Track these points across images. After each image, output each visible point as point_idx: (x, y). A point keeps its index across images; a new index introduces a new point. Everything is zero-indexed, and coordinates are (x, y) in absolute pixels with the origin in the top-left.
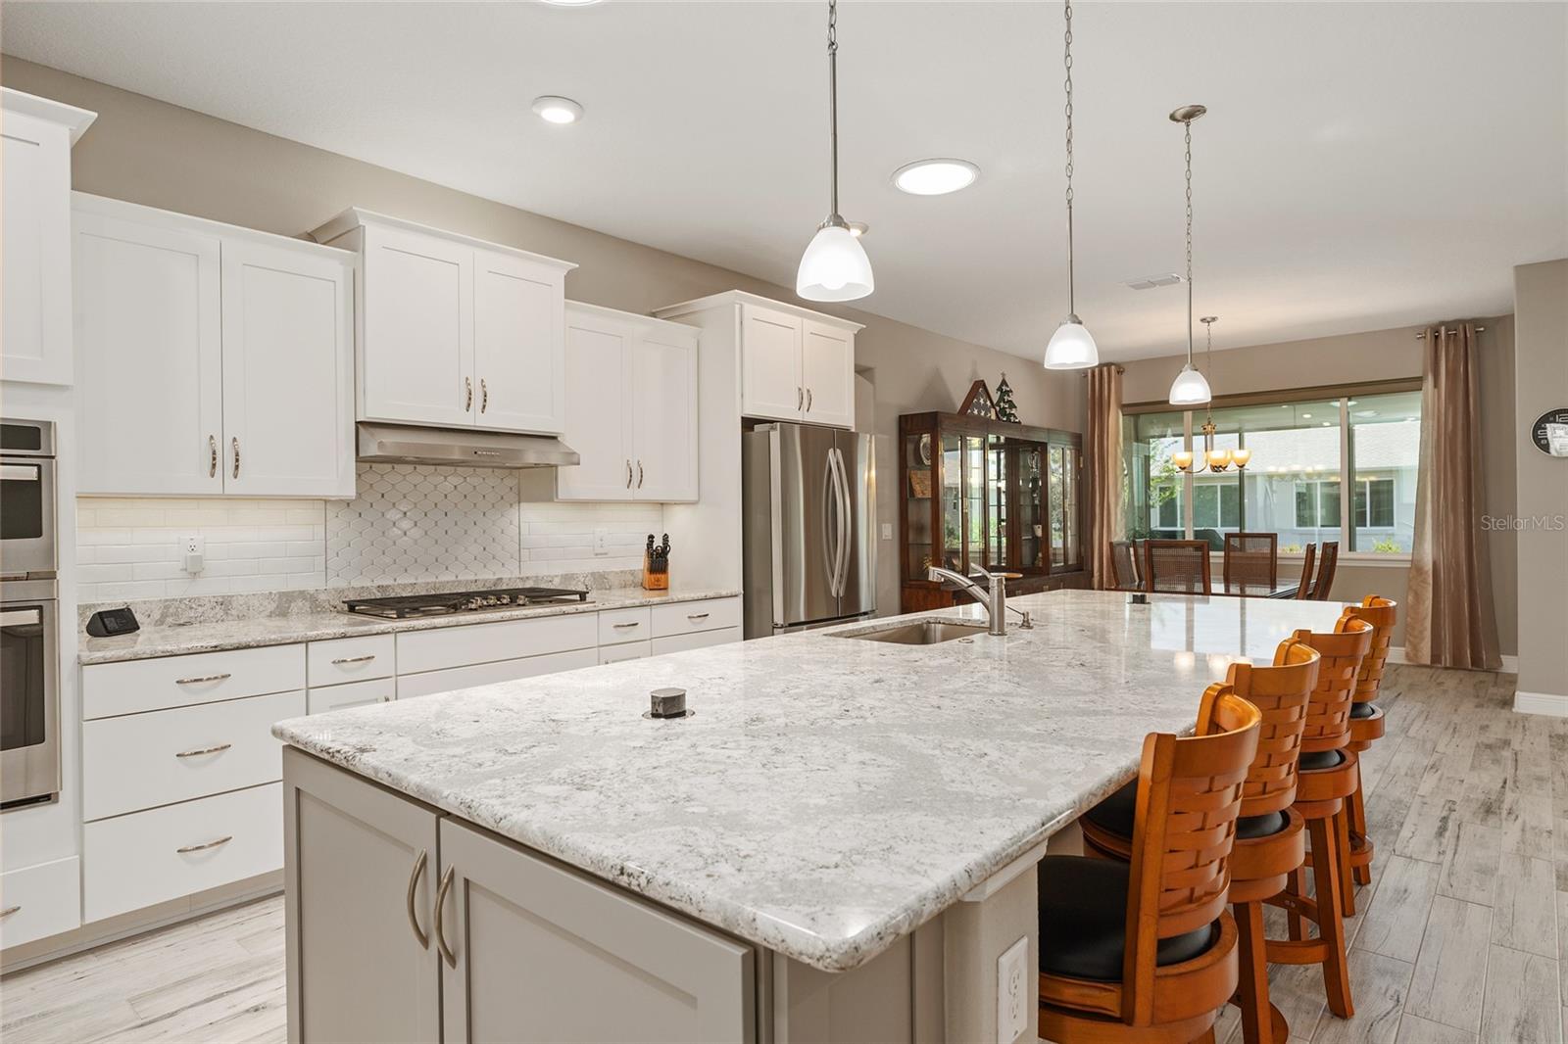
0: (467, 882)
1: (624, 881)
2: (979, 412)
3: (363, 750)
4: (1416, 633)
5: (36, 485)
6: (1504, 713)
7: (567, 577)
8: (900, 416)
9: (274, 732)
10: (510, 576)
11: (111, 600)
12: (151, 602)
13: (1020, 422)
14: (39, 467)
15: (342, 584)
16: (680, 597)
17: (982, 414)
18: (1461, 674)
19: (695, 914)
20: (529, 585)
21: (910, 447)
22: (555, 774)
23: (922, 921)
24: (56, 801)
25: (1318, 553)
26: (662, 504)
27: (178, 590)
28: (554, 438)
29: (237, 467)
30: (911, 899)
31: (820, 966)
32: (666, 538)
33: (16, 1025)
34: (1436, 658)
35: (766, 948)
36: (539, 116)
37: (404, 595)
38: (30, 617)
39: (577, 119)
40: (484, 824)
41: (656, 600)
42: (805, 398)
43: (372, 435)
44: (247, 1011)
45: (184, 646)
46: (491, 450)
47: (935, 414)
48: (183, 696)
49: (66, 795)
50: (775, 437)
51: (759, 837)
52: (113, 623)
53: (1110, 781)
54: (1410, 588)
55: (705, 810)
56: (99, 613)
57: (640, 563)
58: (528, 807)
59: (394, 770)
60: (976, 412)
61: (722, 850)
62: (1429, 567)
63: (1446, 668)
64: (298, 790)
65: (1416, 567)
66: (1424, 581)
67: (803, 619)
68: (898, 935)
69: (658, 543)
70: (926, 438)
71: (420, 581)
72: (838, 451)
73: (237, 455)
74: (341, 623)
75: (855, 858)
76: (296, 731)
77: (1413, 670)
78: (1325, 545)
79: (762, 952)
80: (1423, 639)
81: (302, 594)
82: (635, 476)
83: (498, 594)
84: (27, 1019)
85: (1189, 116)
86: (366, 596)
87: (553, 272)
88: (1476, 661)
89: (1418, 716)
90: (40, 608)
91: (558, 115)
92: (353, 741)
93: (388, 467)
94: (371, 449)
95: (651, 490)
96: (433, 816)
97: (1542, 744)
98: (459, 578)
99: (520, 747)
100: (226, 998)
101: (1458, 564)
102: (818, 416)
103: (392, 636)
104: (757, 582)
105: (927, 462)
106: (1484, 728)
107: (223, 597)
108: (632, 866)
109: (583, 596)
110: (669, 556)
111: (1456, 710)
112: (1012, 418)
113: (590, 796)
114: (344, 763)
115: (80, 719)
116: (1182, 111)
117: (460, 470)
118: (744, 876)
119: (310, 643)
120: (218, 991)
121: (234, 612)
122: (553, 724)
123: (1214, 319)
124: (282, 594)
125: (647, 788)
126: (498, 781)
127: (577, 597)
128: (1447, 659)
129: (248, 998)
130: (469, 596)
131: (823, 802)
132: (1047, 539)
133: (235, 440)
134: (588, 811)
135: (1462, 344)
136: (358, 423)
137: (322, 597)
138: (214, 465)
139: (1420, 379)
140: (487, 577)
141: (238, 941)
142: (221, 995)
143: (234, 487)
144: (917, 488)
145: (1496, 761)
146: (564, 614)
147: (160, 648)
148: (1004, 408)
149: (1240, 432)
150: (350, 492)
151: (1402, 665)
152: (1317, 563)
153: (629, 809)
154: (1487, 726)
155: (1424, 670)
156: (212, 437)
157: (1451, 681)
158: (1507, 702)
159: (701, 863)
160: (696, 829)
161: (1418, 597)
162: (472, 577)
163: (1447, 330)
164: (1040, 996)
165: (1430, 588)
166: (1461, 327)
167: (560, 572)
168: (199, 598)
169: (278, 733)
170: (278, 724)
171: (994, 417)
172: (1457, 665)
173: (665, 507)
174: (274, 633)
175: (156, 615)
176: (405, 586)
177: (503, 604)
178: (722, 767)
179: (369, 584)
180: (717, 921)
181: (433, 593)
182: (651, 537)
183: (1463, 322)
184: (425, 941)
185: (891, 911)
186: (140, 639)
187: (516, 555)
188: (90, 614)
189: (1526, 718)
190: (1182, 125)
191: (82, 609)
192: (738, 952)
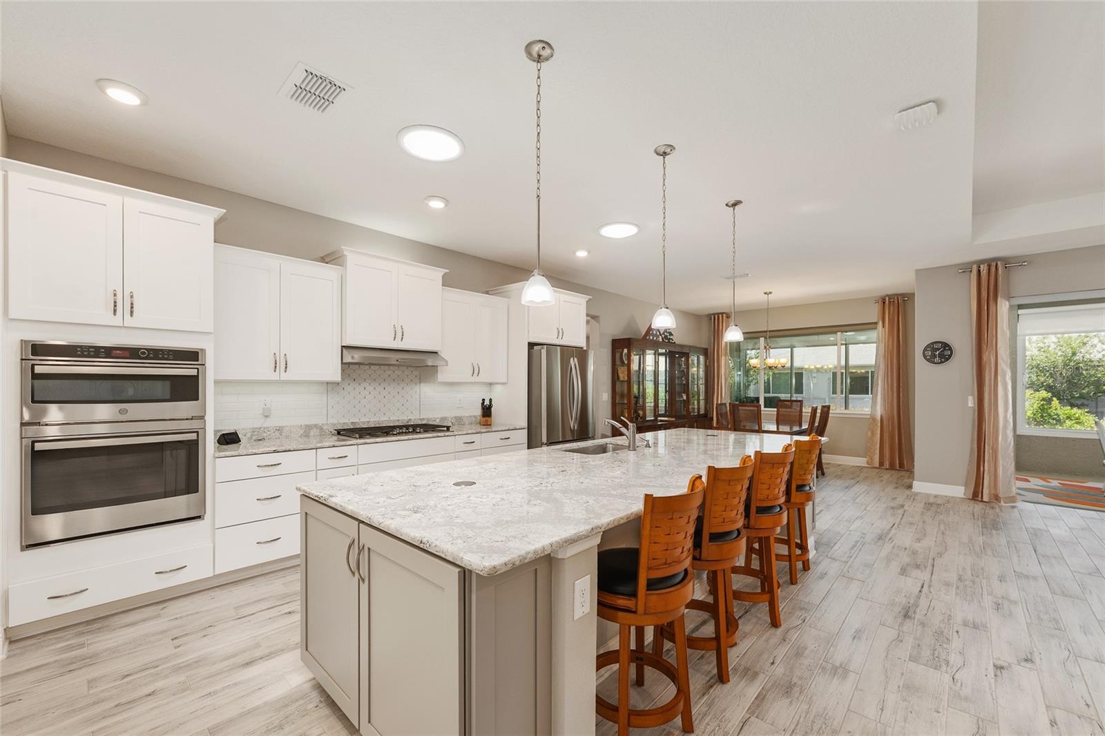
0: (369, 549)
1: (421, 546)
2: (653, 338)
3: (331, 496)
4: (872, 451)
5: (197, 377)
6: (908, 492)
7: (443, 419)
8: (613, 340)
9: (297, 489)
10: (414, 417)
11: (228, 428)
12: (246, 429)
13: (675, 343)
14: (198, 369)
15: (335, 422)
16: (496, 429)
17: (655, 339)
18: (893, 472)
19: (444, 557)
20: (424, 422)
21: (618, 355)
22: (408, 507)
23: (527, 561)
24: (203, 519)
25: (819, 411)
26: (490, 384)
27: (258, 423)
28: (436, 353)
29: (286, 367)
30: (523, 552)
31: (481, 573)
32: (491, 400)
33: (185, 617)
34: (881, 464)
35: (468, 570)
36: (427, 204)
37: (364, 426)
38: (193, 436)
39: (446, 206)
40: (375, 525)
41: (484, 430)
42: (560, 333)
43: (349, 352)
44: (286, 614)
45: (261, 450)
46: (404, 359)
47: (629, 340)
48: (260, 472)
49: (208, 516)
50: (544, 352)
51: (477, 531)
52: (229, 439)
53: (632, 514)
54: (869, 428)
55: (462, 521)
56: (223, 434)
57: (478, 412)
58: (392, 519)
59: (343, 504)
60: (651, 338)
61: (462, 535)
62: (879, 418)
63: (888, 469)
64: (306, 513)
65: (873, 419)
66: (876, 425)
67: (561, 440)
68: (514, 565)
69: (487, 402)
70: (626, 351)
71: (371, 420)
72: (576, 359)
73: (286, 362)
74: (333, 440)
75: (511, 539)
76: (305, 488)
77: (869, 470)
78: (823, 407)
79: (466, 570)
80: (875, 454)
81: (316, 426)
82: (476, 371)
83: (407, 427)
84: (190, 615)
85: (734, 205)
86: (346, 427)
87: (437, 274)
88: (901, 465)
89: (864, 492)
90: (197, 432)
91: (437, 205)
92: (328, 493)
93: (357, 366)
94: (348, 359)
95: (485, 377)
96: (357, 523)
97: (919, 507)
98: (391, 419)
99: (396, 496)
100: (277, 608)
101: (893, 417)
102: (566, 341)
103: (356, 446)
104: (534, 422)
105: (626, 362)
106: (894, 499)
107: (279, 427)
108: (424, 540)
109: (448, 428)
110: (492, 409)
111: (883, 490)
112: (671, 341)
113: (418, 515)
114: (324, 502)
115: (214, 483)
116: (731, 203)
117: (391, 367)
118: (465, 544)
119: (318, 450)
120: (273, 605)
121: (284, 434)
122: (413, 487)
123: (770, 293)
124: (306, 426)
125: (442, 513)
126: (384, 509)
127: (446, 429)
128: (887, 464)
129: (286, 609)
130: (394, 427)
131: (509, 519)
132: (688, 401)
133: (285, 355)
134: (415, 521)
135: (896, 306)
136: (342, 347)
137: (325, 427)
138: (276, 367)
139: (876, 323)
140: (403, 418)
141: (283, 584)
142: (275, 607)
143: (284, 377)
144: (621, 375)
145: (893, 515)
146: (439, 437)
147: (250, 451)
148: (667, 336)
149: (792, 347)
150: (338, 378)
151: (865, 467)
152: (818, 415)
153: (432, 520)
154: (896, 498)
155: (875, 470)
156: (275, 354)
157: (887, 476)
158: (910, 487)
159: (451, 539)
160: (454, 528)
161: (873, 433)
162: (397, 419)
163: (889, 299)
164: (598, 600)
165: (879, 428)
166: (896, 298)
167: (440, 416)
168: (268, 428)
169: (299, 489)
170: (298, 486)
171: (661, 340)
172: (892, 467)
173: (492, 386)
174: (302, 444)
175: (249, 435)
176: (364, 423)
177: (409, 432)
178: (476, 505)
179: (347, 421)
180: (451, 559)
181: (377, 426)
182: (484, 400)
183: (897, 295)
184: (353, 573)
185: (513, 556)
186: (241, 447)
187: (418, 408)
188: (219, 434)
189: (917, 494)
190: (732, 208)
191: (216, 432)
192: (457, 570)
